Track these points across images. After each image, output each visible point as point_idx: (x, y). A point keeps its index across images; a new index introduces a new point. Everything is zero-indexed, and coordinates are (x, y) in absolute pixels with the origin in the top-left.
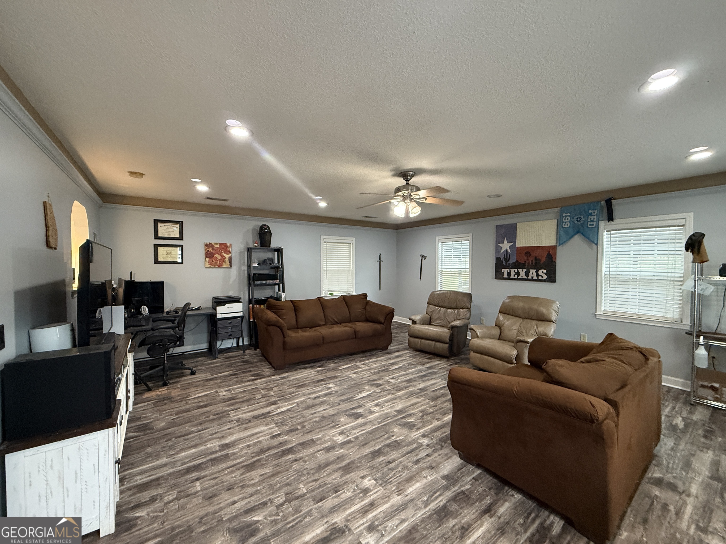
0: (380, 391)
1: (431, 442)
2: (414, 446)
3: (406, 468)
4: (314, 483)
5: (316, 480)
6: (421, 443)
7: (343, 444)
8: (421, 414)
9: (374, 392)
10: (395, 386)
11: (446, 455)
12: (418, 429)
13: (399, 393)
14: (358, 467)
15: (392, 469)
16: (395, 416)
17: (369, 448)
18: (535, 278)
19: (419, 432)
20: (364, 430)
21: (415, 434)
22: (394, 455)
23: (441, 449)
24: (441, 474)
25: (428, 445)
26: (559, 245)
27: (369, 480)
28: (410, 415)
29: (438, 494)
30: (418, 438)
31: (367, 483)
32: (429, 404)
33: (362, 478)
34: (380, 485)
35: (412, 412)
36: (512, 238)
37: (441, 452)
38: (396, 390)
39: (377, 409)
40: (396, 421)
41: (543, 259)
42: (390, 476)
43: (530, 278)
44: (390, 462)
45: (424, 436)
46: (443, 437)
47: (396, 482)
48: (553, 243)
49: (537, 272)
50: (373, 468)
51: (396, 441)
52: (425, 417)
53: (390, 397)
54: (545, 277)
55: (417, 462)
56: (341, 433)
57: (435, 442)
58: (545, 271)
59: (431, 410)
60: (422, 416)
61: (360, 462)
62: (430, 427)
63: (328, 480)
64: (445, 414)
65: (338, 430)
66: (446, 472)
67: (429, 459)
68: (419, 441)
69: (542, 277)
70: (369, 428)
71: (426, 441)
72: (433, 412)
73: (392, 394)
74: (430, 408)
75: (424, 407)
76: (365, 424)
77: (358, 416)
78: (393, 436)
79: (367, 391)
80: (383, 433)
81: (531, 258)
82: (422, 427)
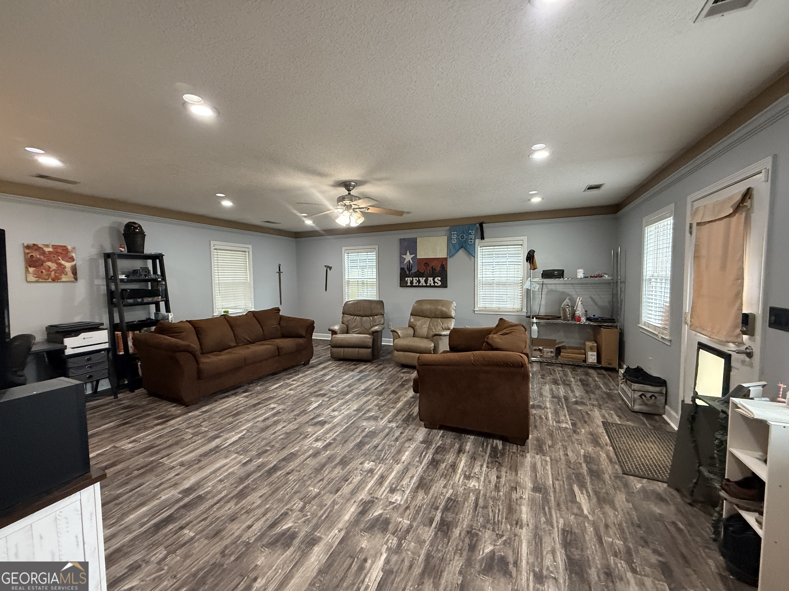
0: (328, 399)
1: (398, 424)
2: (387, 430)
3: (390, 446)
4: (321, 482)
5: (322, 480)
6: (391, 427)
7: (326, 447)
8: (377, 408)
9: (323, 401)
10: (339, 392)
11: (414, 429)
12: (382, 419)
13: (348, 397)
14: (352, 458)
15: (381, 450)
16: (355, 415)
17: (351, 443)
18: (432, 284)
19: (384, 420)
20: (336, 432)
21: (382, 423)
22: (376, 441)
23: (408, 426)
24: (418, 441)
25: (397, 427)
26: (450, 257)
27: (368, 464)
28: (369, 411)
29: (424, 453)
30: (386, 424)
31: (368, 465)
32: (378, 399)
33: (361, 464)
34: (380, 463)
35: (369, 408)
36: (414, 251)
37: (409, 428)
38: (343, 395)
39: (336, 413)
40: (360, 417)
41: (438, 269)
42: (382, 455)
43: (428, 284)
44: (376, 447)
45: (390, 422)
46: (405, 419)
47: (390, 457)
48: (445, 256)
49: (434, 280)
50: (365, 455)
51: (370, 431)
52: (381, 409)
53: (341, 401)
54: (440, 283)
55: (397, 440)
56: (317, 440)
57: (401, 423)
58: (440, 279)
59: (383, 403)
60: (379, 409)
61: (351, 454)
62: (390, 414)
63: (333, 475)
64: (396, 402)
65: (311, 438)
66: (421, 439)
68: (388, 426)
69: (438, 283)
70: (340, 429)
71: (394, 425)
72: (385, 404)
73: (342, 399)
74: (381, 401)
75: (375, 402)
76: (334, 427)
77: (323, 423)
78: (365, 429)
79: (316, 402)
80: (356, 429)
81: (429, 268)
82: (385, 416)
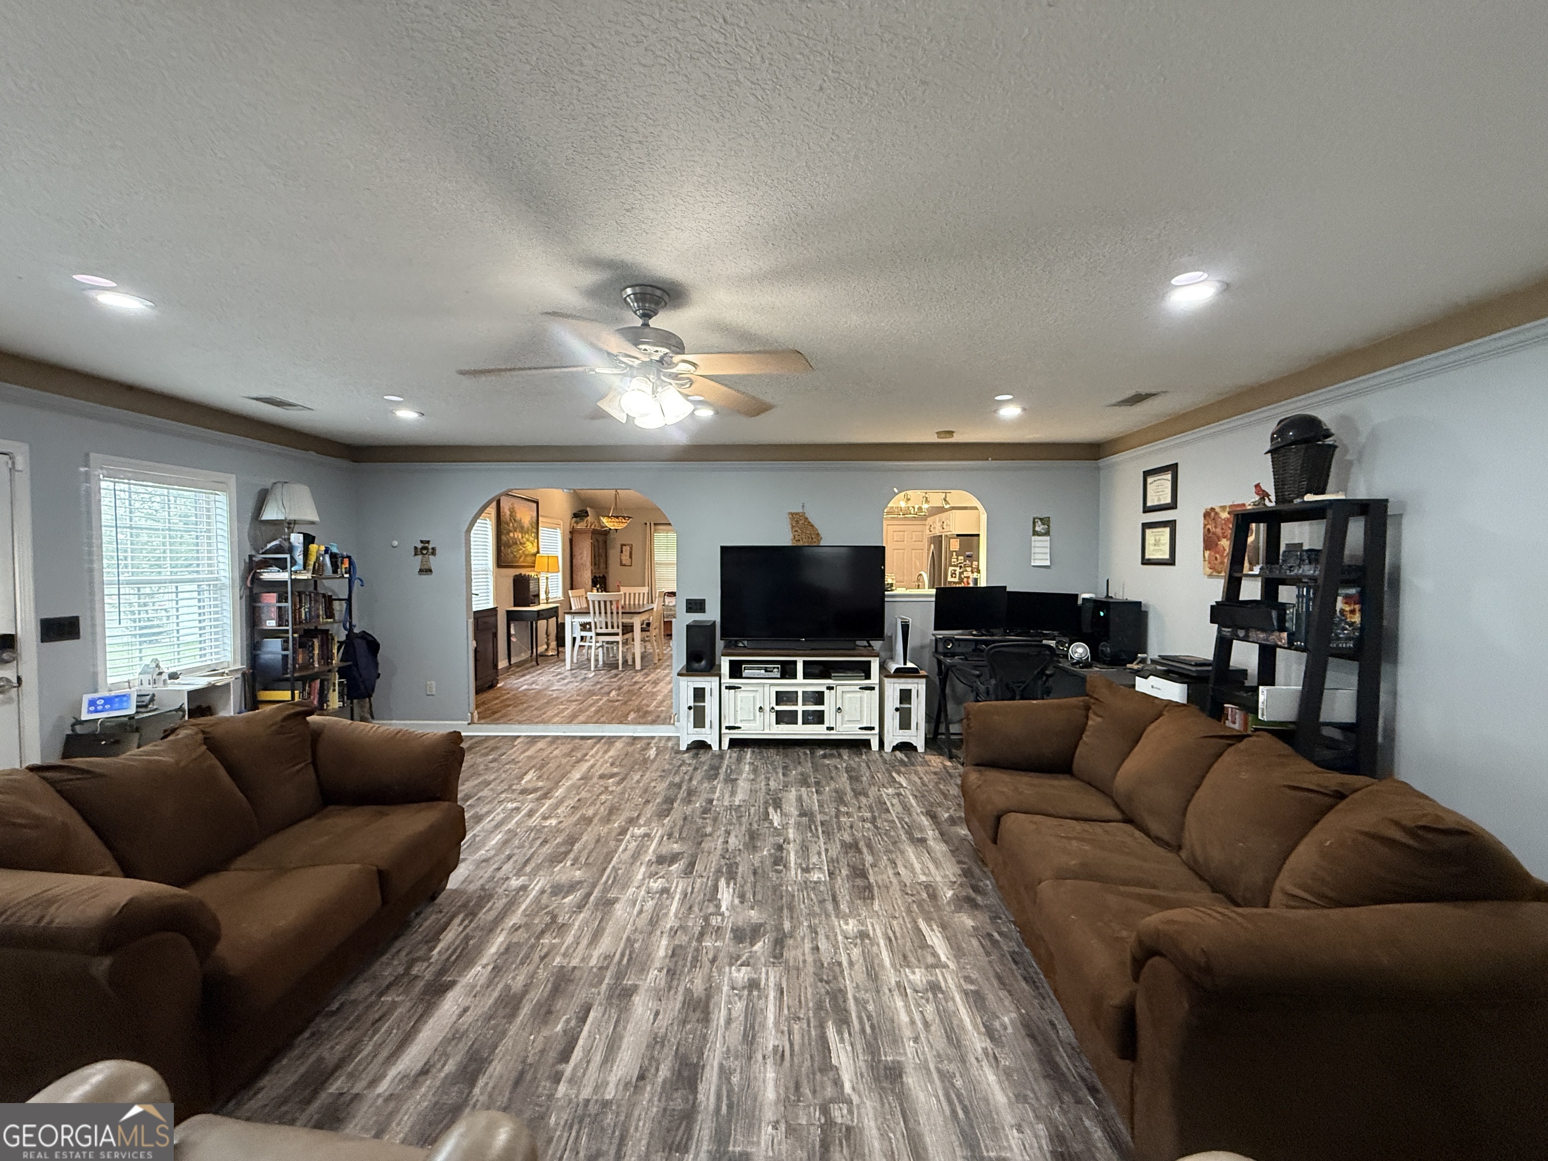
67: (495, 866)
